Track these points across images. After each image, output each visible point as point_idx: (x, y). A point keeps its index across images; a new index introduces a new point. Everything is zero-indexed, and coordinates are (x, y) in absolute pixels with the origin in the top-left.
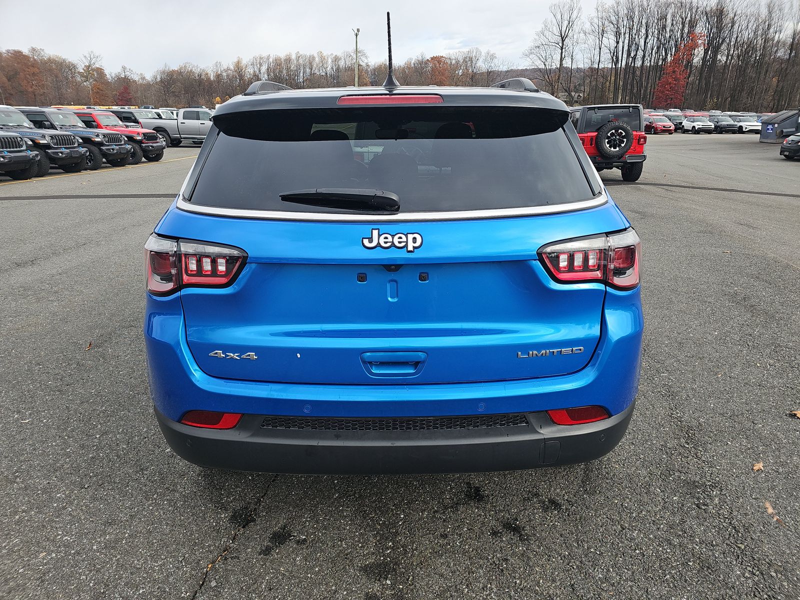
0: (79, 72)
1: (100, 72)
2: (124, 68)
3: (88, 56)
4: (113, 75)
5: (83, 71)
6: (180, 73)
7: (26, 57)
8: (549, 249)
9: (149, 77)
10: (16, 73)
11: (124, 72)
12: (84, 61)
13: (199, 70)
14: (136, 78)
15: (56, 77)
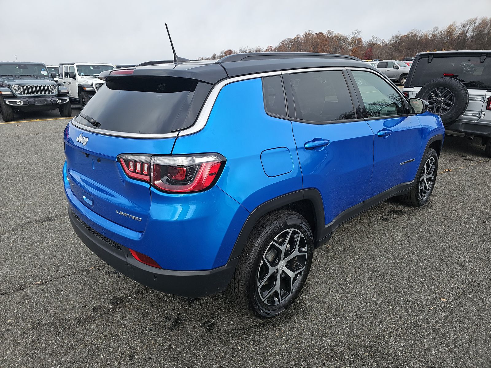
0: (348, 42)
1: (360, 40)
2: (373, 37)
3: (354, 32)
4: (366, 42)
5: (350, 41)
6: (407, 37)
7: (324, 36)
8: (126, 157)
9: (387, 41)
10: (317, 45)
11: (373, 40)
12: (352, 34)
13: (421, 33)
14: (379, 42)
15: (336, 45)
